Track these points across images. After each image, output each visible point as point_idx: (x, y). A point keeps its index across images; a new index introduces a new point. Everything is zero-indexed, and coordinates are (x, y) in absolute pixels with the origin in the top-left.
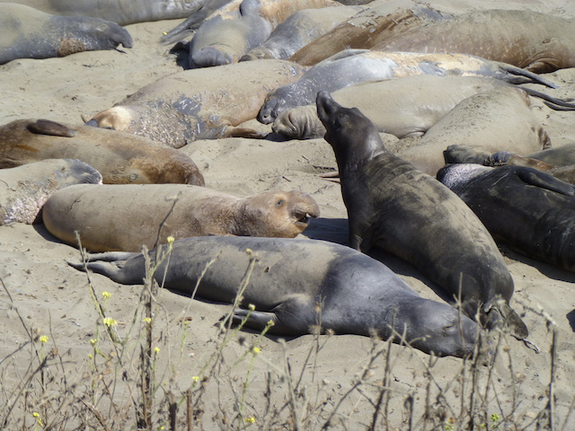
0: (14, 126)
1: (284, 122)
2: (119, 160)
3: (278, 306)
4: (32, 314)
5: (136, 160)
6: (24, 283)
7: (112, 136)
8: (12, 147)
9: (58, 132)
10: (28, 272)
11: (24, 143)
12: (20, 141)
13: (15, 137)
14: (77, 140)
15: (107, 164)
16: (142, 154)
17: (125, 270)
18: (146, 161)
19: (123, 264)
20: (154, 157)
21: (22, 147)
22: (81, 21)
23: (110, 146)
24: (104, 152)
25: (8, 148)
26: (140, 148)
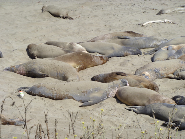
0: (113, 73)
1: (177, 76)
2: (138, 83)
3: (176, 122)
4: (116, 120)
5: (142, 83)
6: (114, 113)
7: (137, 77)
8: (112, 78)
9: (123, 75)
10: (115, 110)
11: (115, 77)
12: (114, 77)
13: (113, 76)
14: (128, 77)
15: (135, 84)
16: (144, 82)
17: (140, 110)
18: (145, 83)
19: (139, 109)
20: (147, 82)
21: (114, 78)
22: (130, 48)
23: (136, 79)
24: (135, 80)
25: (111, 79)
26: (143, 80)
